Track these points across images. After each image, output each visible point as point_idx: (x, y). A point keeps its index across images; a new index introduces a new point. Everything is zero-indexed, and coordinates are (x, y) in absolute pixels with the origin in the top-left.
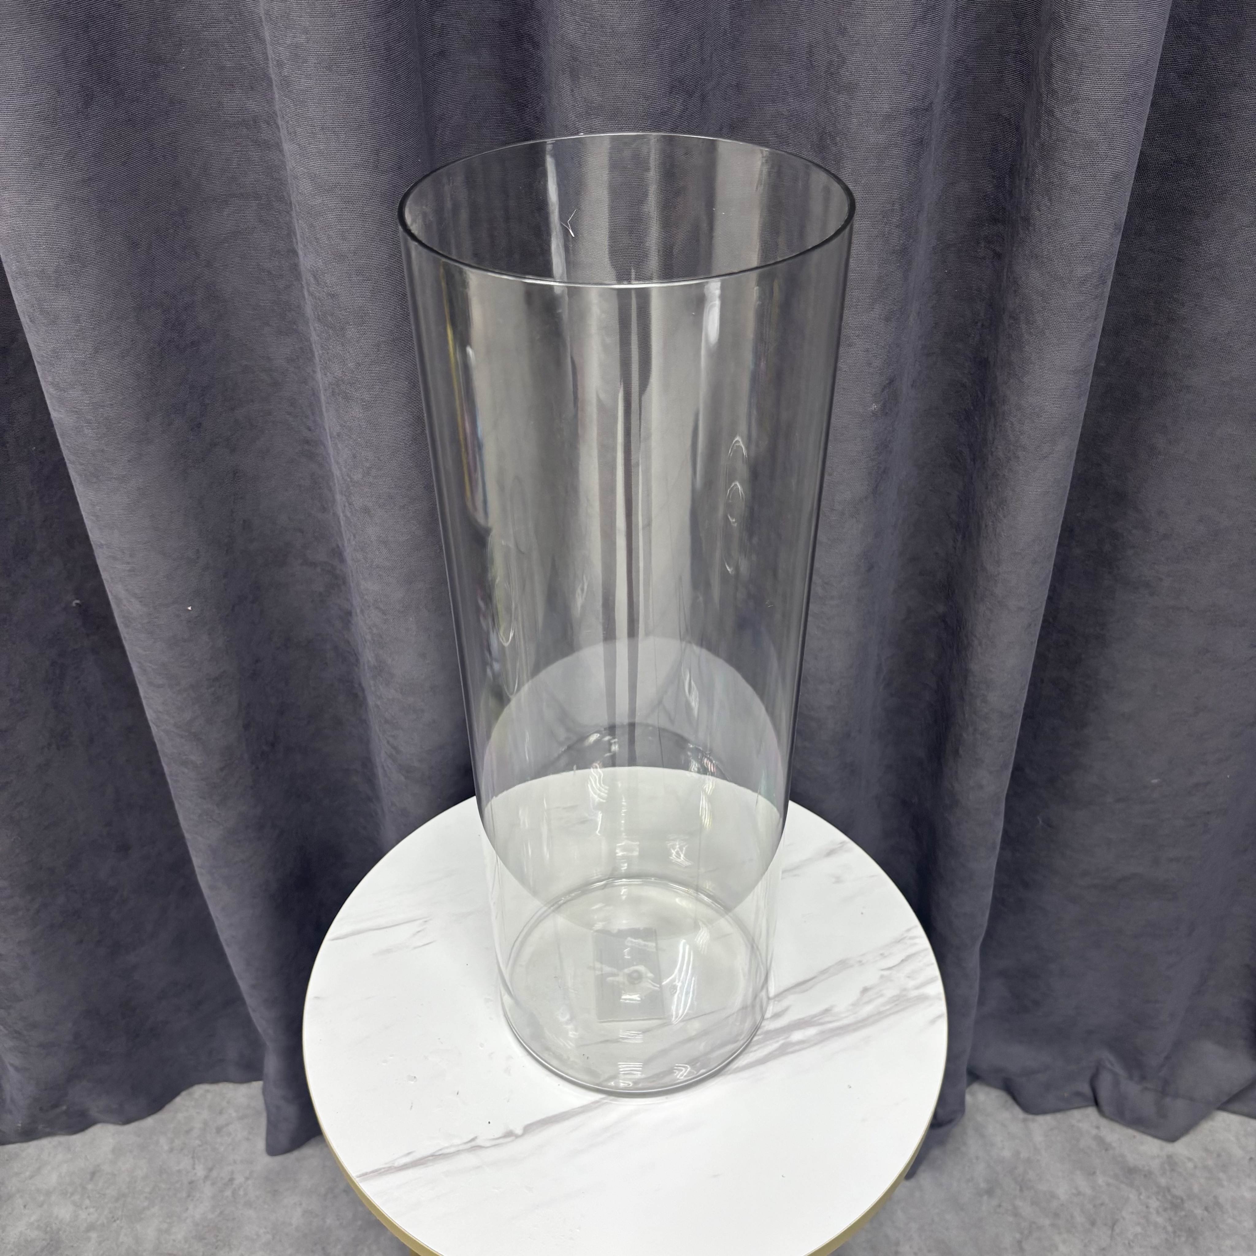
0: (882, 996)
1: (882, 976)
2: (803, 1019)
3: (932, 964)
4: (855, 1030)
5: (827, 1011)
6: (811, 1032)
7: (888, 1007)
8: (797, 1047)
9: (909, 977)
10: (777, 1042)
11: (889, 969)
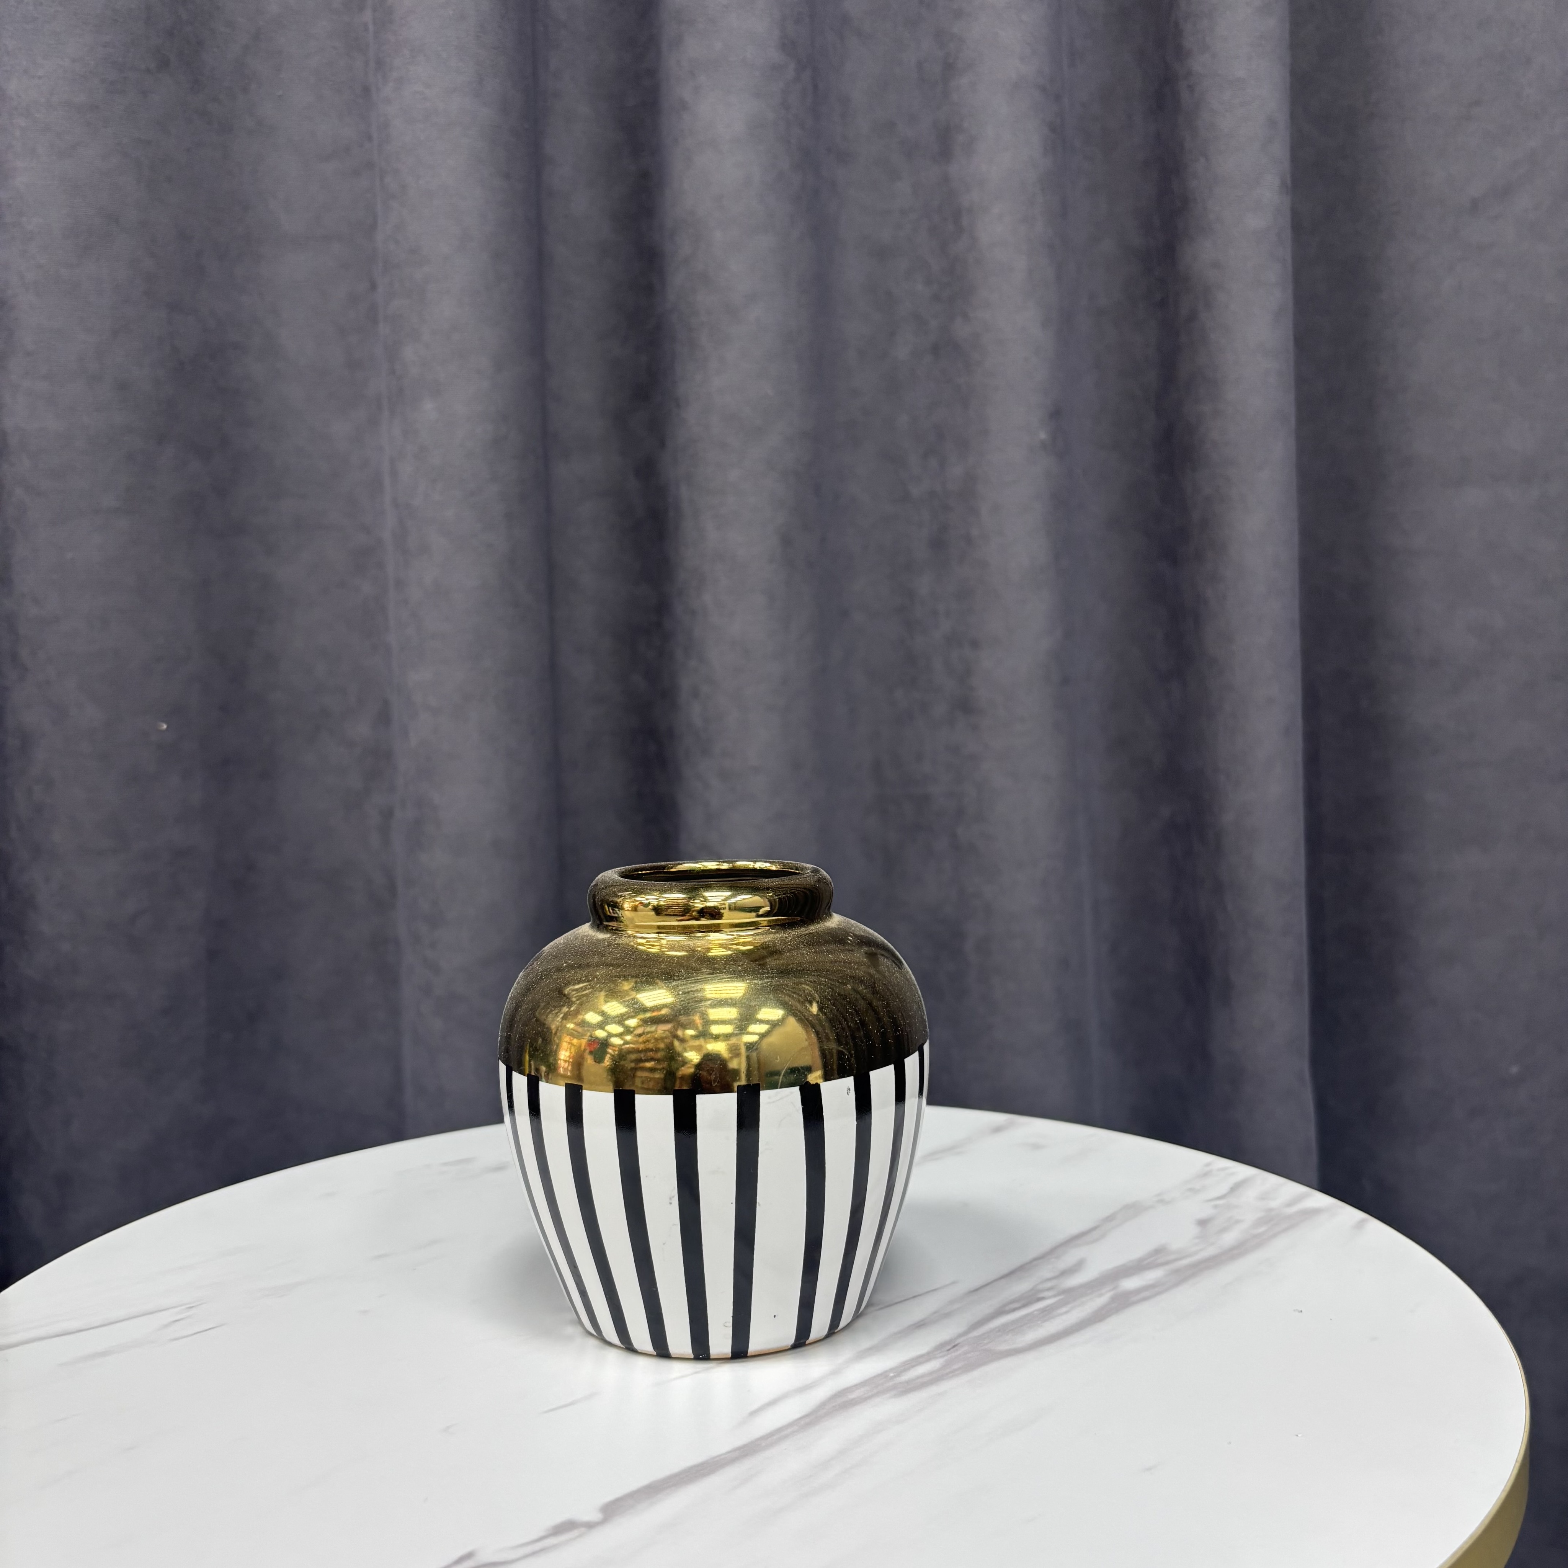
0: (1238, 1222)
1: (1216, 1206)
3: (1287, 1183)
4: (1233, 1258)
5: (1158, 1251)
7: (1262, 1229)
9: (1262, 1199)
10: (1101, 1295)
11: (1219, 1198)
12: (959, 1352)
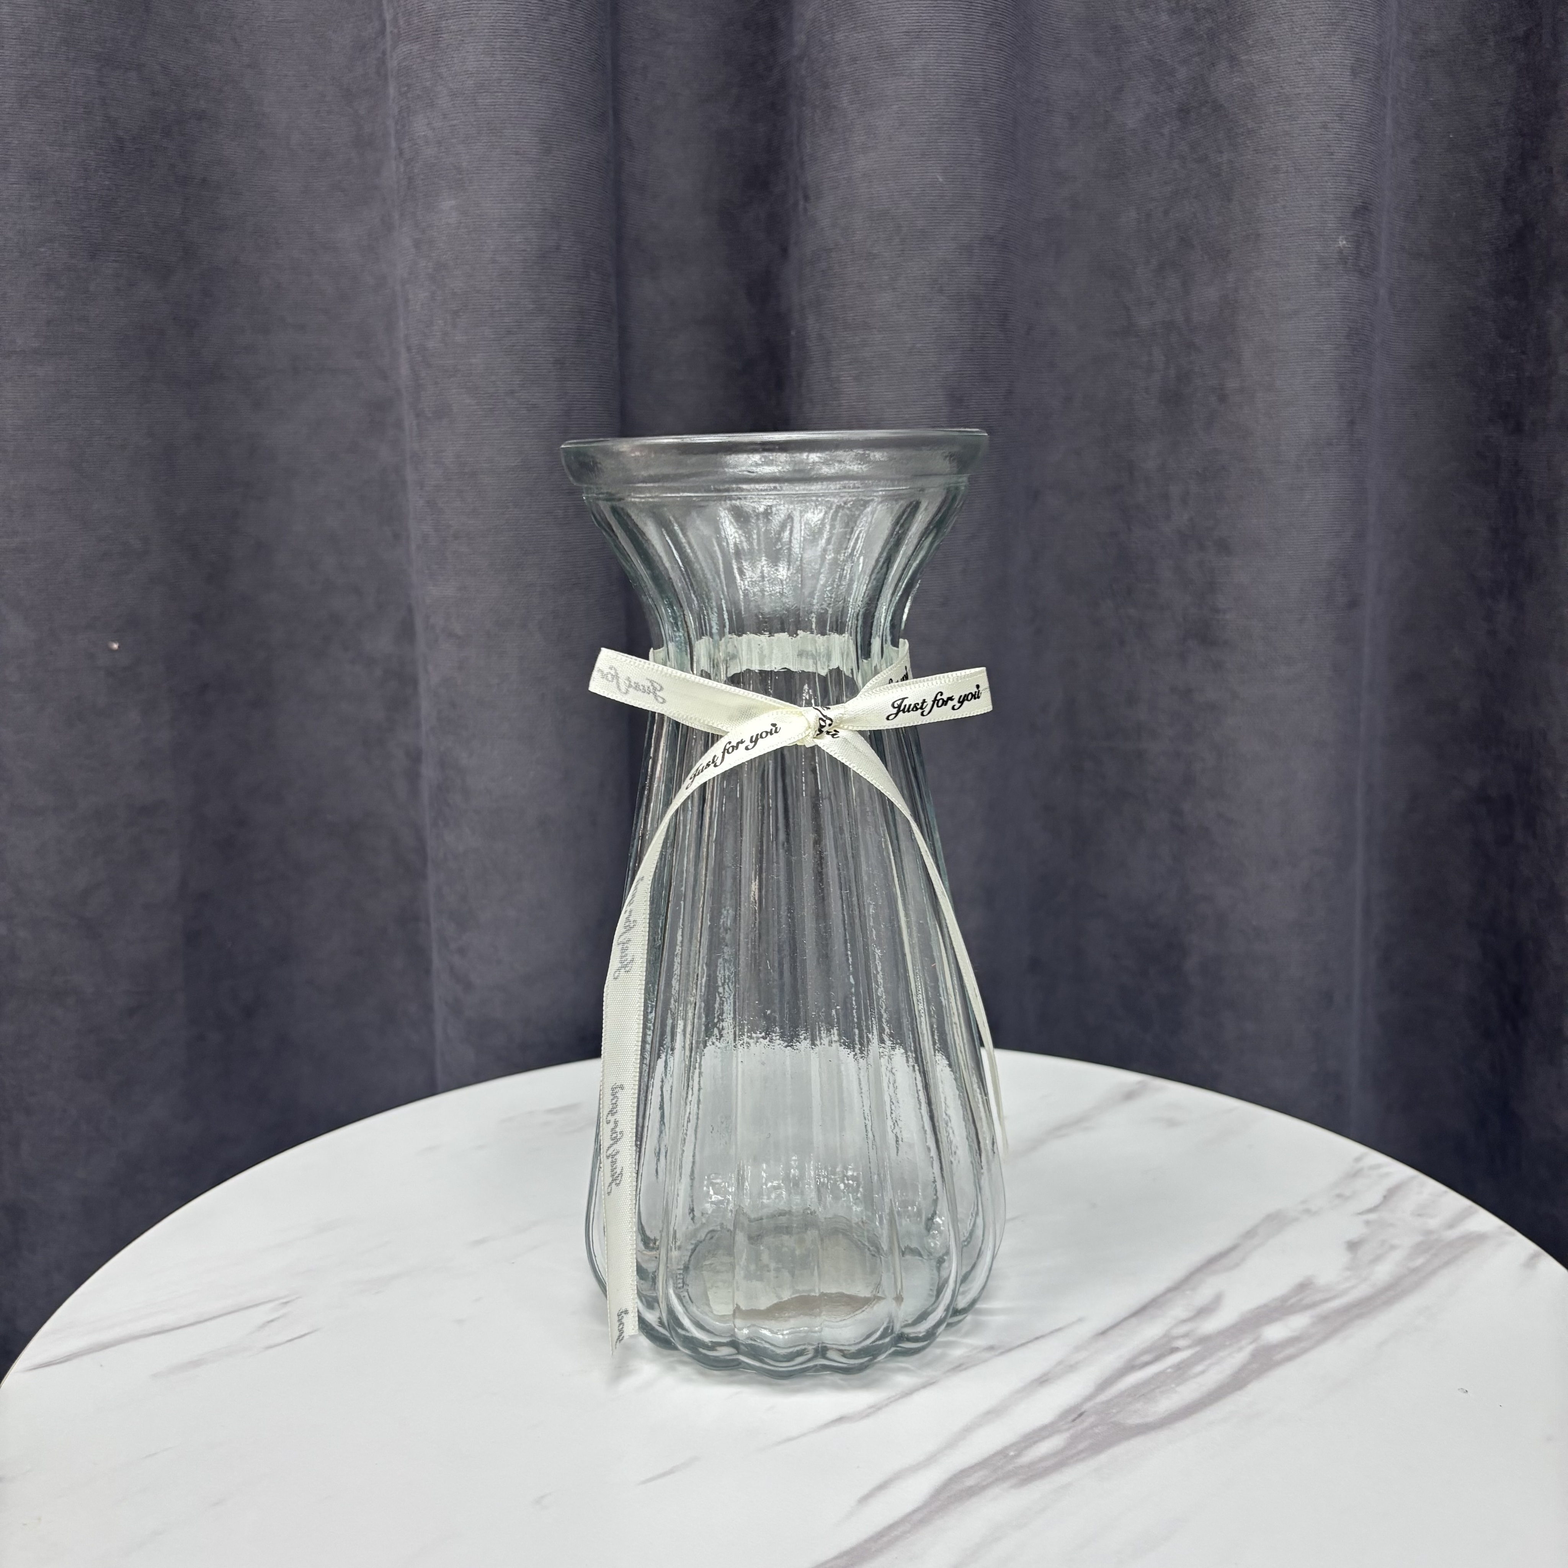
0: (1393, 1247)
1: (1368, 1223)
2: (1265, 1305)
3: (1446, 1192)
4: (1389, 1303)
5: (1304, 1286)
6: (1298, 1322)
7: (1419, 1261)
8: (1291, 1351)
9: (1419, 1215)
10: (1241, 1349)
11: (1371, 1211)
12: (1086, 1424)
